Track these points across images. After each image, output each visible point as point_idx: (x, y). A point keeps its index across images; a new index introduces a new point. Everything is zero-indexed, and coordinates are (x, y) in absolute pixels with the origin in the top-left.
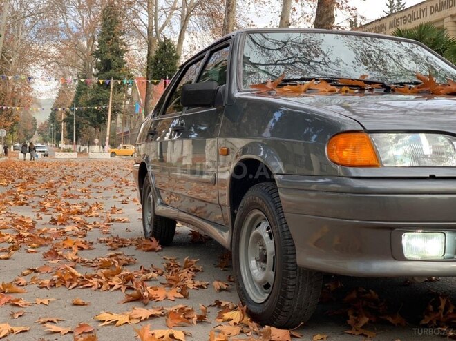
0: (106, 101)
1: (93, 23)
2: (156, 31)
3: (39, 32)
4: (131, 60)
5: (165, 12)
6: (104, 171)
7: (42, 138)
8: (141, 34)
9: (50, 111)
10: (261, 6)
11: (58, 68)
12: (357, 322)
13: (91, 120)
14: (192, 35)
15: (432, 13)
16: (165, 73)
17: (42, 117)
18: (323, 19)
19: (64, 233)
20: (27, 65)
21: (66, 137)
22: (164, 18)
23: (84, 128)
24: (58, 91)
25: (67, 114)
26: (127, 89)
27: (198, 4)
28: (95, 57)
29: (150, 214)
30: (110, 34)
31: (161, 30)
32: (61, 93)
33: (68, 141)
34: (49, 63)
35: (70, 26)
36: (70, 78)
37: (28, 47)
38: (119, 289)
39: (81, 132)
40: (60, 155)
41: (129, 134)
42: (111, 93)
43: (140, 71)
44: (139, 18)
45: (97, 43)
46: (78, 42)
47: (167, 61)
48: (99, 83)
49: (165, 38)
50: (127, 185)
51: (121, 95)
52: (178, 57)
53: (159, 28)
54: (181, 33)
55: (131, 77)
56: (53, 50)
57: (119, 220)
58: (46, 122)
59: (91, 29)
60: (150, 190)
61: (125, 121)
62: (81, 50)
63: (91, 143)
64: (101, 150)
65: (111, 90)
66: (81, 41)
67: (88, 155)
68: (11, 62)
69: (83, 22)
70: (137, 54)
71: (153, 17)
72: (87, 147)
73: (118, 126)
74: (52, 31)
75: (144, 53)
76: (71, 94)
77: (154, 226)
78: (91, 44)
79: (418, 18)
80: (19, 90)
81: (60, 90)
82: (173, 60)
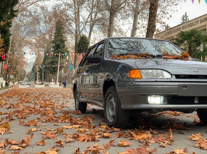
0: (57, 62)
1: (52, 28)
2: (79, 32)
3: (28, 32)
4: (68, 44)
5: (83, 24)
6: (57, 92)
7: (28, 79)
8: (73, 33)
9: (32, 67)
10: (125, 20)
11: (36, 48)
12: (141, 127)
13: (50, 71)
14: (95, 33)
15: (201, 23)
16: (83, 50)
17: (28, 70)
18: (151, 27)
19: (46, 110)
20: (22, 47)
21: (39, 79)
22: (83, 26)
23: (47, 74)
24: (35, 58)
25: (40, 68)
26: (66, 57)
27: (97, 20)
28: (52, 43)
29: (77, 102)
30: (59, 33)
31: (81, 32)
32: (37, 59)
33: (40, 80)
34: (32, 46)
35: (41, 30)
36: (41, 53)
37: (23, 39)
38: (68, 122)
39: (46, 76)
40: (37, 86)
41: (67, 77)
42: (59, 59)
43: (72, 49)
44: (71, 26)
45: (53, 37)
46: (45, 37)
47: (84, 45)
48: (54, 55)
49: (83, 35)
50: (67, 97)
51: (63, 60)
52: (88, 43)
53: (80, 31)
54: (90, 32)
55: (68, 52)
56: (34, 41)
57: (66, 107)
58: (30, 72)
59: (50, 31)
60: (78, 93)
61: (65, 71)
62: (46, 40)
63: (50, 81)
64: (55, 84)
65: (59, 57)
66: (46, 36)
67: (49, 86)
68: (15, 46)
69: (47, 28)
70: (71, 42)
71: (78, 26)
72: (48, 83)
73: (62, 73)
74: (34, 32)
75: (74, 41)
76: (42, 59)
77: (79, 106)
78: (51, 37)
79: (195, 25)
80: (19, 58)
81: (36, 58)
82: (87, 44)
